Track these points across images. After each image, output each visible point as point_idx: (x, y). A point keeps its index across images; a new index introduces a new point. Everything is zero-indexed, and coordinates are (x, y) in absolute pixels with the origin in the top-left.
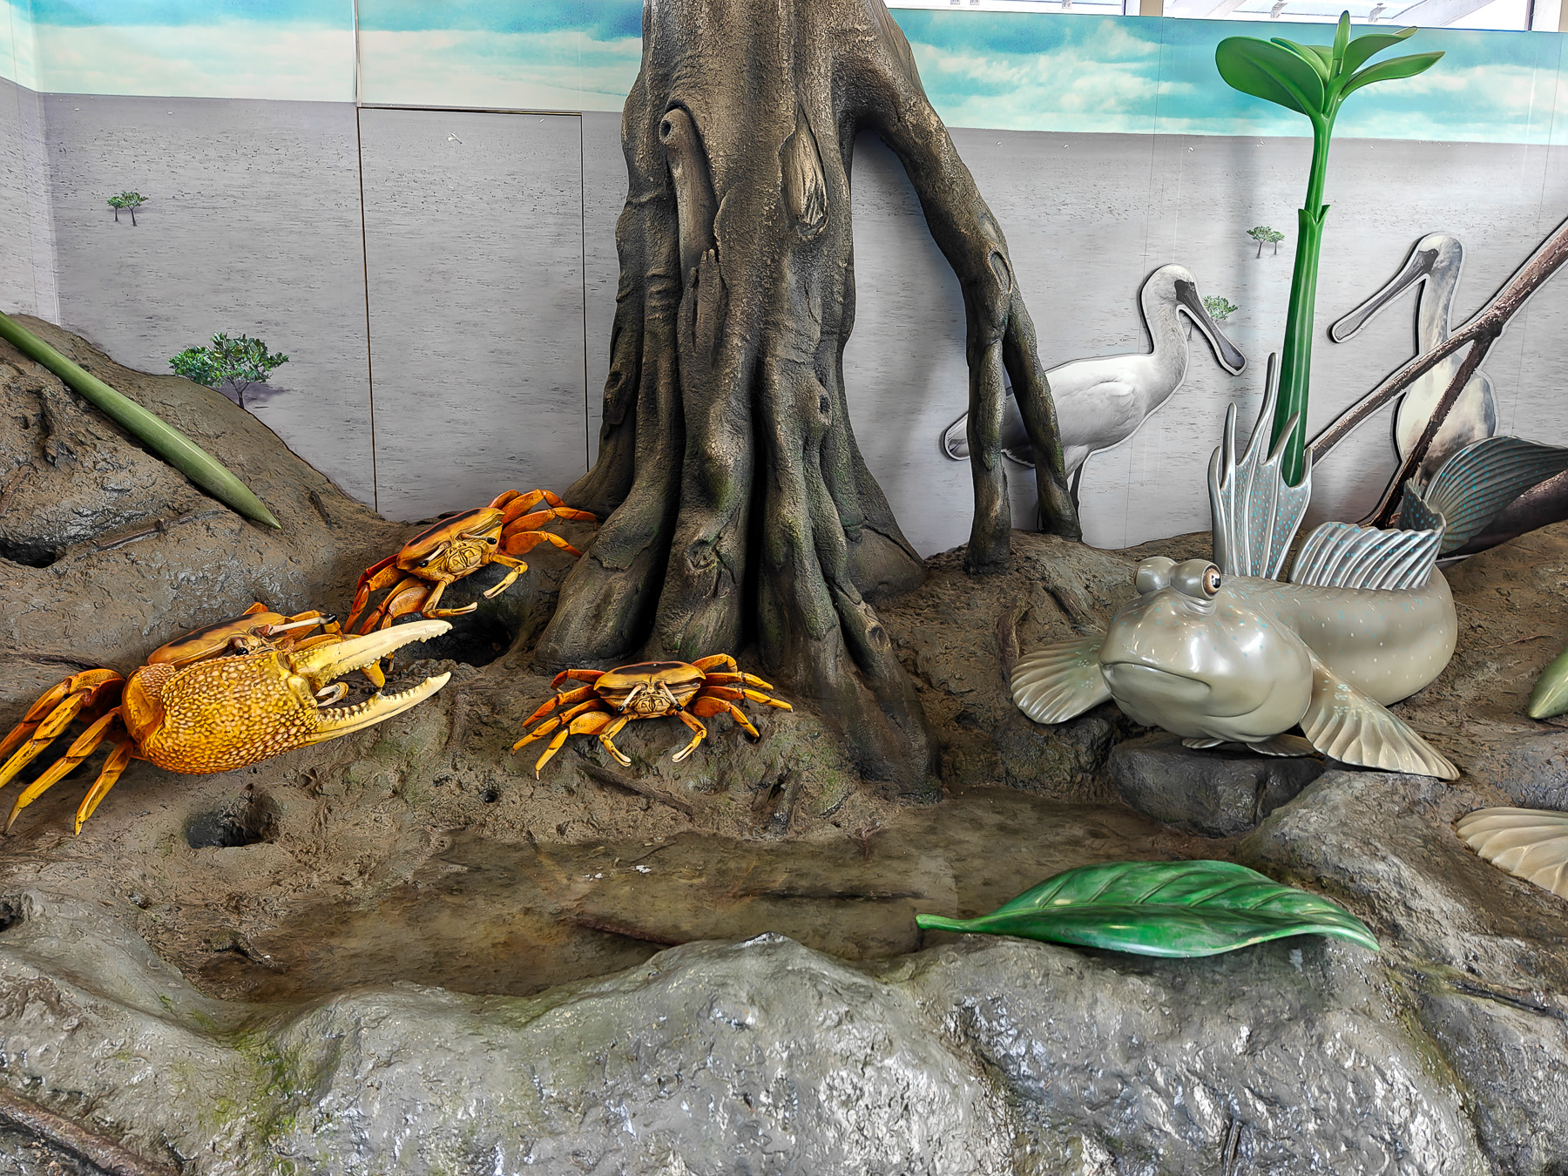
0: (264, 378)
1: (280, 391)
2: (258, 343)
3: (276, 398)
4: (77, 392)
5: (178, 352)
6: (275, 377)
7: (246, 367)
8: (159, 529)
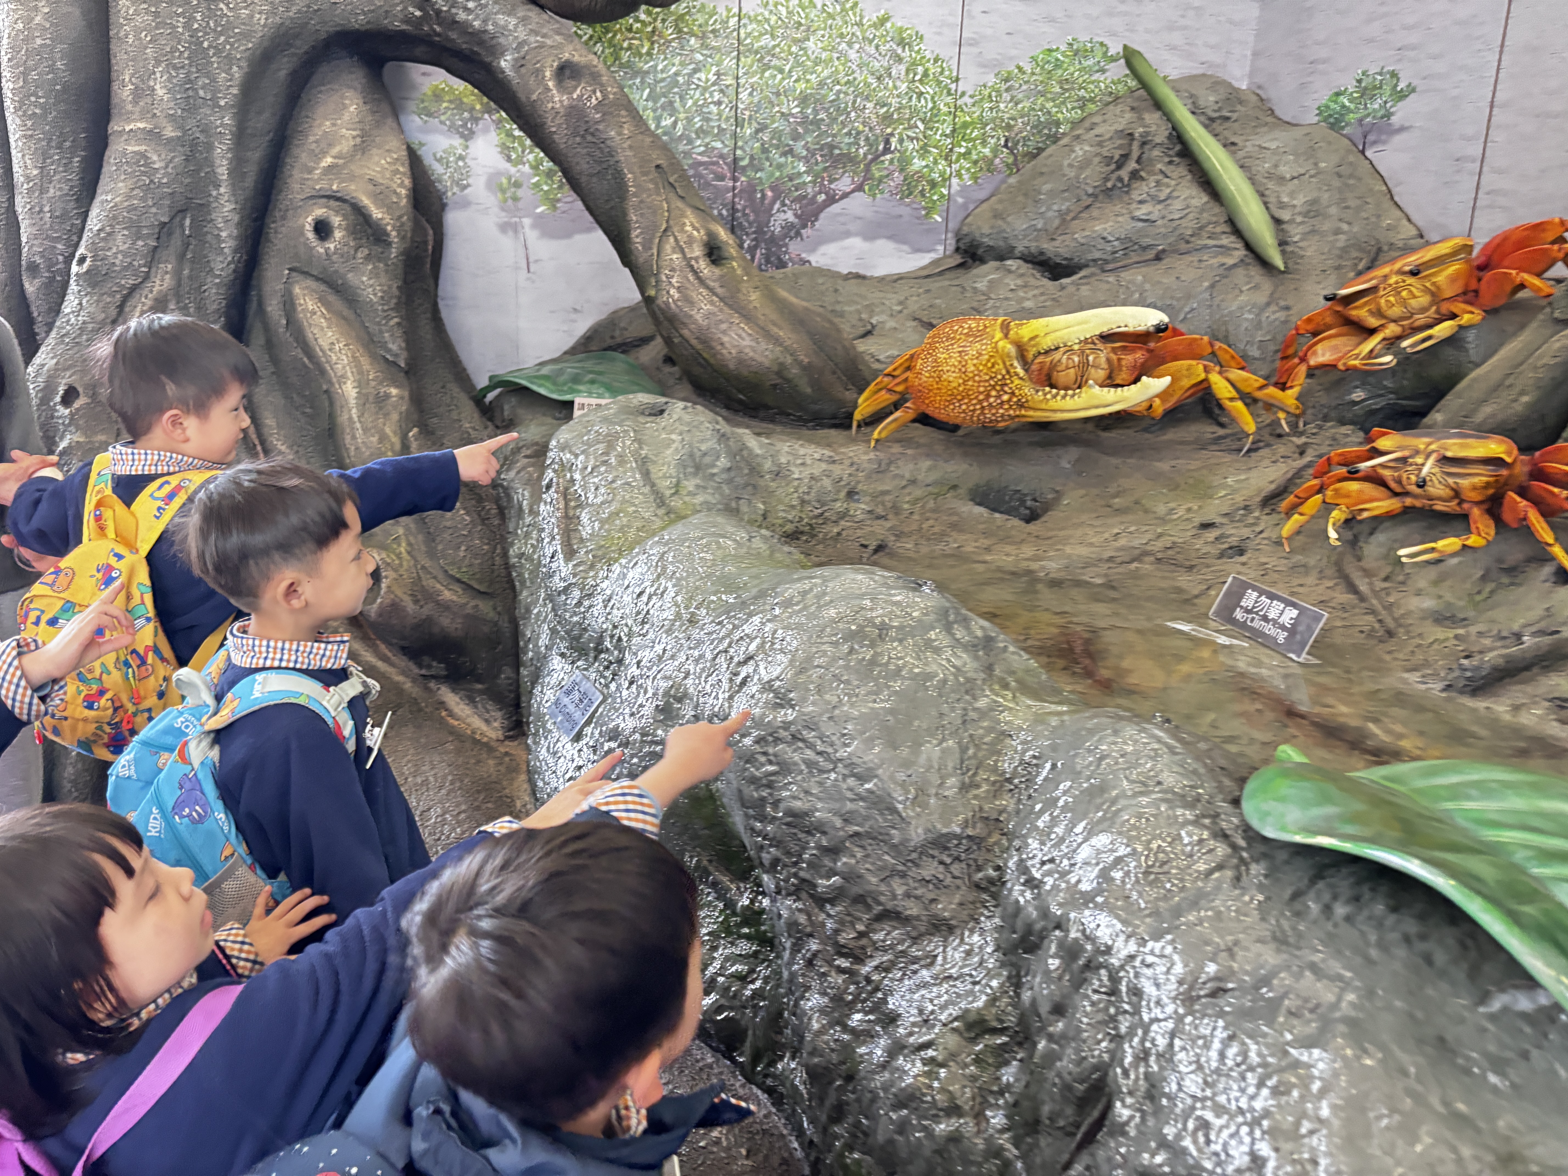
0: (1388, 115)
1: (1402, 129)
2: (1393, 74)
5: (1324, 98)
6: (1401, 113)
7: (1377, 104)
8: (1158, 258)
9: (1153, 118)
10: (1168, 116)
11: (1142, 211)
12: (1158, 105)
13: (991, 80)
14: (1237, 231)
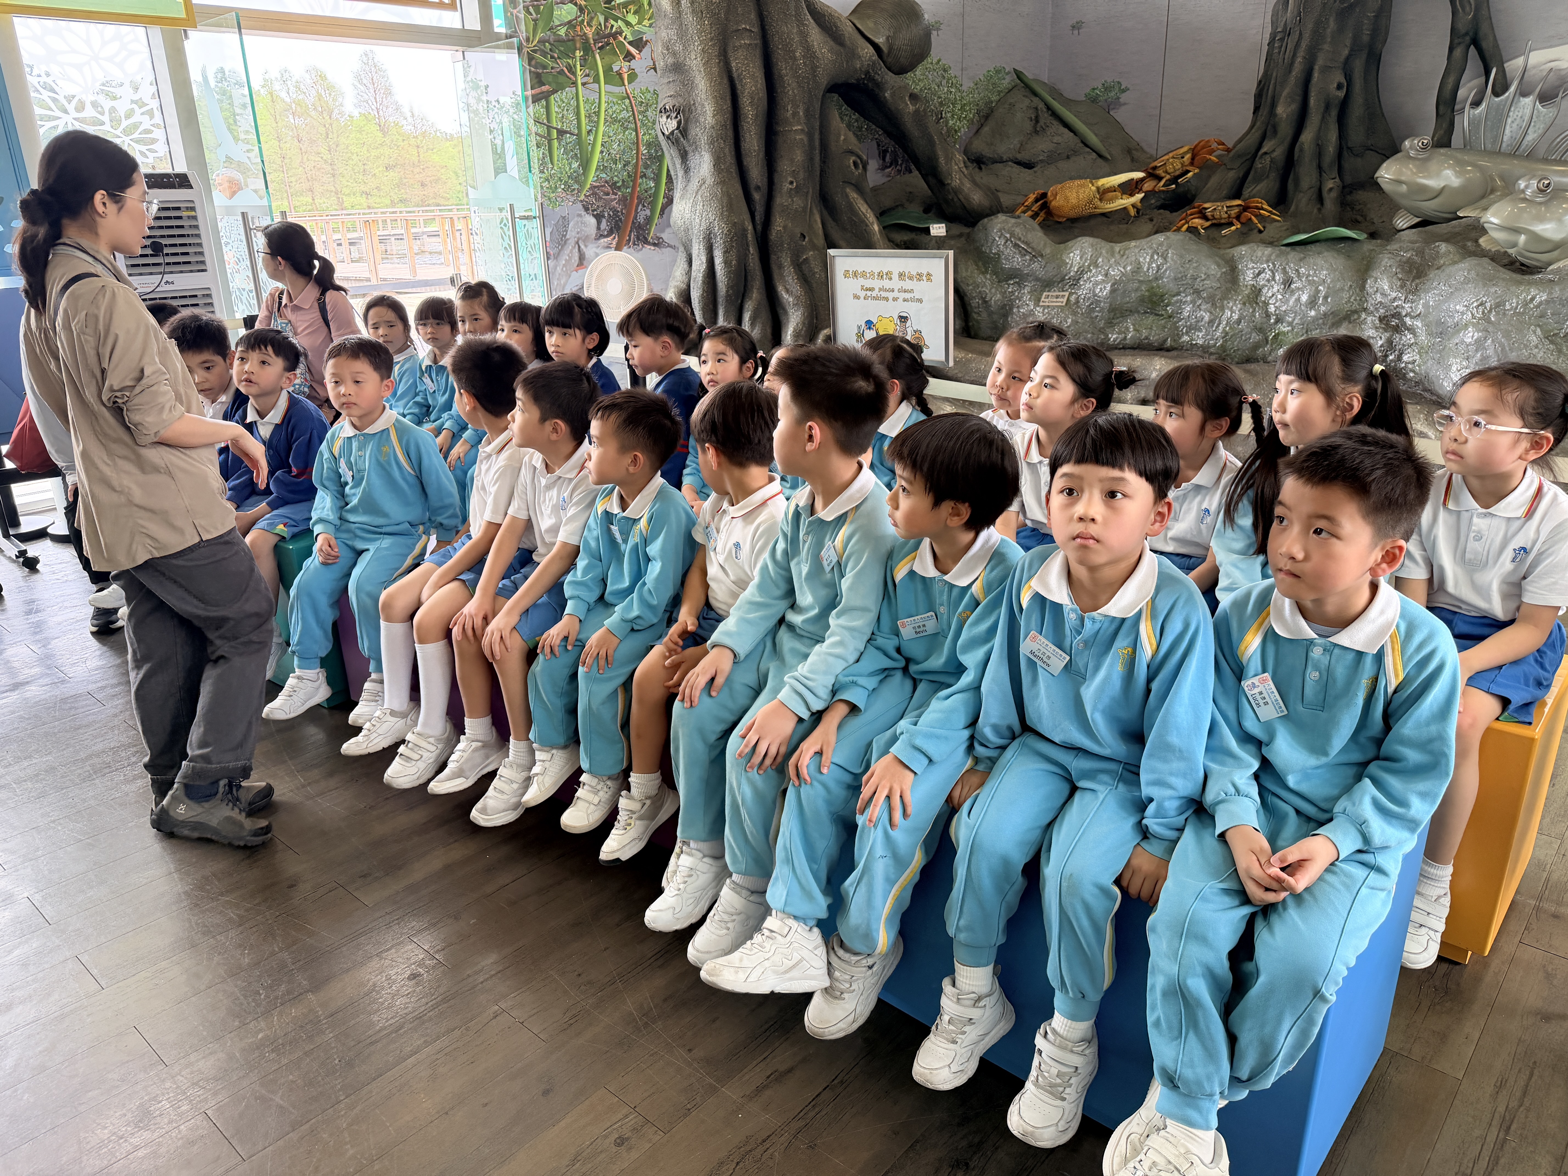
0: (1118, 98)
1: (1125, 104)
2: (1119, 83)
3: (1123, 108)
4: (1049, 108)
5: (1088, 91)
6: (1124, 98)
7: (1113, 94)
8: (1068, 157)
9: (1036, 100)
10: (1042, 100)
11: (1056, 139)
12: (1035, 94)
13: (972, 85)
14: (1087, 146)
